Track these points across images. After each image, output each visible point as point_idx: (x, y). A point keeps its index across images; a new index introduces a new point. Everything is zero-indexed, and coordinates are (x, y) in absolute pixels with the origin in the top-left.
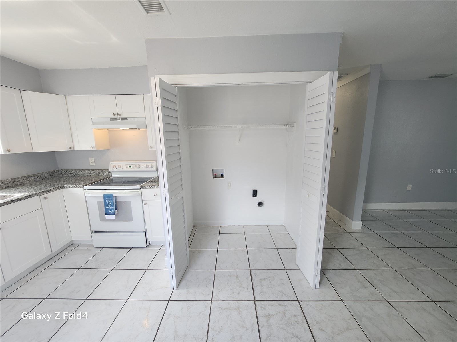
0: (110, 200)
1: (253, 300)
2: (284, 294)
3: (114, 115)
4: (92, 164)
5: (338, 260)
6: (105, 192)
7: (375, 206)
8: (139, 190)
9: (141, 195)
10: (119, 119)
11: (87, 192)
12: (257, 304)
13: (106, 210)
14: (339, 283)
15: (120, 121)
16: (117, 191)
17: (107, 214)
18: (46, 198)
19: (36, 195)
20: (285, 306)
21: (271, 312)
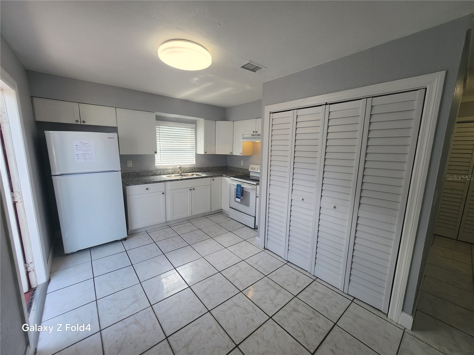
0: (239, 188)
1: (295, 295)
2: (326, 311)
3: (254, 132)
4: (242, 165)
6: (239, 183)
8: (255, 186)
9: (256, 189)
10: (256, 135)
11: (232, 181)
12: (295, 299)
13: (237, 194)
15: (256, 136)
16: (244, 184)
17: (237, 197)
18: (213, 180)
19: (209, 177)
21: (300, 310)
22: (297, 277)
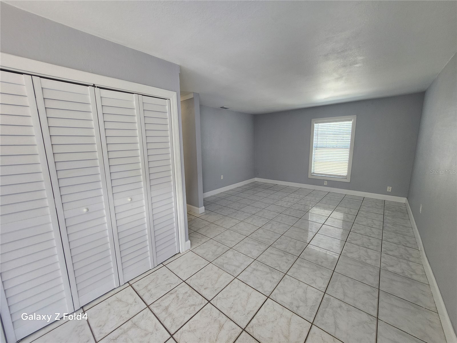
1: (146, 306)
2: (171, 284)
5: (199, 238)
7: (209, 194)
12: (151, 307)
14: (205, 253)
20: (176, 291)
21: (167, 304)
22: (118, 301)
